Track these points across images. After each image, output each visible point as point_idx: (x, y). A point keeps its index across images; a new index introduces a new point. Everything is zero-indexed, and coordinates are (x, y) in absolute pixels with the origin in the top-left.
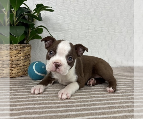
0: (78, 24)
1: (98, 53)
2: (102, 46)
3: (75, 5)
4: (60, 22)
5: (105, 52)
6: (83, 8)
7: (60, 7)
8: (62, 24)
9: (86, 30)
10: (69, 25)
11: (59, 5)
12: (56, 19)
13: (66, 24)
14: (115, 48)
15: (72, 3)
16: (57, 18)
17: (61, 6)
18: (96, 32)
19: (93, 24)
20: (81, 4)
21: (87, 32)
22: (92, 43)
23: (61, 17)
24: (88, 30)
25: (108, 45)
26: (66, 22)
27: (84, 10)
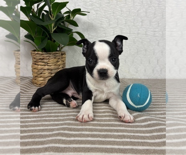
0: (126, 28)
1: (149, 62)
2: (154, 54)
3: (122, 5)
4: (105, 26)
5: (158, 60)
6: (132, 8)
7: (104, 9)
8: (107, 28)
9: (135, 35)
10: (115, 29)
11: (104, 6)
12: (100, 23)
13: (111, 28)
15: (119, 3)
16: (101, 21)
17: (106, 7)
18: (147, 37)
19: (144, 28)
20: (130, 3)
21: (136, 37)
23: (106, 21)
24: (137, 35)
25: (162, 53)
26: (111, 26)
27: (133, 11)
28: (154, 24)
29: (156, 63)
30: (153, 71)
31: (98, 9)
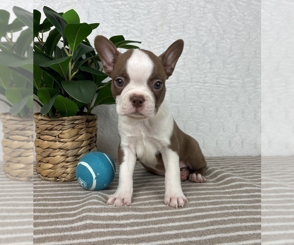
0: (184, 73)
1: (223, 129)
2: (230, 116)
3: (178, 34)
5: (237, 126)
6: (194, 40)
9: (199, 84)
11: (148, 34)
14: (254, 119)
15: (172, 30)
17: (152, 37)
18: (219, 87)
19: (214, 72)
20: (191, 32)
21: (201, 88)
22: (211, 109)
24: (203, 84)
27: (196, 44)
28: (229, 66)
29: (235, 129)
30: (230, 143)
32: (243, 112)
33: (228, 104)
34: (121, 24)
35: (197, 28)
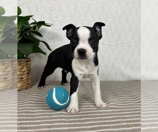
1: (106, 67)
2: (110, 60)
3: (83, 18)
6: (91, 21)
7: (68, 21)
11: (67, 18)
14: (122, 62)
15: (80, 16)
18: (104, 46)
20: (89, 17)
28: (109, 35)
29: (112, 67)
30: (109, 74)
31: (62, 21)
32: (116, 59)
33: (108, 54)
34: (54, 13)
35: (93, 15)
